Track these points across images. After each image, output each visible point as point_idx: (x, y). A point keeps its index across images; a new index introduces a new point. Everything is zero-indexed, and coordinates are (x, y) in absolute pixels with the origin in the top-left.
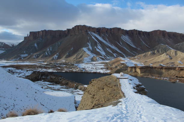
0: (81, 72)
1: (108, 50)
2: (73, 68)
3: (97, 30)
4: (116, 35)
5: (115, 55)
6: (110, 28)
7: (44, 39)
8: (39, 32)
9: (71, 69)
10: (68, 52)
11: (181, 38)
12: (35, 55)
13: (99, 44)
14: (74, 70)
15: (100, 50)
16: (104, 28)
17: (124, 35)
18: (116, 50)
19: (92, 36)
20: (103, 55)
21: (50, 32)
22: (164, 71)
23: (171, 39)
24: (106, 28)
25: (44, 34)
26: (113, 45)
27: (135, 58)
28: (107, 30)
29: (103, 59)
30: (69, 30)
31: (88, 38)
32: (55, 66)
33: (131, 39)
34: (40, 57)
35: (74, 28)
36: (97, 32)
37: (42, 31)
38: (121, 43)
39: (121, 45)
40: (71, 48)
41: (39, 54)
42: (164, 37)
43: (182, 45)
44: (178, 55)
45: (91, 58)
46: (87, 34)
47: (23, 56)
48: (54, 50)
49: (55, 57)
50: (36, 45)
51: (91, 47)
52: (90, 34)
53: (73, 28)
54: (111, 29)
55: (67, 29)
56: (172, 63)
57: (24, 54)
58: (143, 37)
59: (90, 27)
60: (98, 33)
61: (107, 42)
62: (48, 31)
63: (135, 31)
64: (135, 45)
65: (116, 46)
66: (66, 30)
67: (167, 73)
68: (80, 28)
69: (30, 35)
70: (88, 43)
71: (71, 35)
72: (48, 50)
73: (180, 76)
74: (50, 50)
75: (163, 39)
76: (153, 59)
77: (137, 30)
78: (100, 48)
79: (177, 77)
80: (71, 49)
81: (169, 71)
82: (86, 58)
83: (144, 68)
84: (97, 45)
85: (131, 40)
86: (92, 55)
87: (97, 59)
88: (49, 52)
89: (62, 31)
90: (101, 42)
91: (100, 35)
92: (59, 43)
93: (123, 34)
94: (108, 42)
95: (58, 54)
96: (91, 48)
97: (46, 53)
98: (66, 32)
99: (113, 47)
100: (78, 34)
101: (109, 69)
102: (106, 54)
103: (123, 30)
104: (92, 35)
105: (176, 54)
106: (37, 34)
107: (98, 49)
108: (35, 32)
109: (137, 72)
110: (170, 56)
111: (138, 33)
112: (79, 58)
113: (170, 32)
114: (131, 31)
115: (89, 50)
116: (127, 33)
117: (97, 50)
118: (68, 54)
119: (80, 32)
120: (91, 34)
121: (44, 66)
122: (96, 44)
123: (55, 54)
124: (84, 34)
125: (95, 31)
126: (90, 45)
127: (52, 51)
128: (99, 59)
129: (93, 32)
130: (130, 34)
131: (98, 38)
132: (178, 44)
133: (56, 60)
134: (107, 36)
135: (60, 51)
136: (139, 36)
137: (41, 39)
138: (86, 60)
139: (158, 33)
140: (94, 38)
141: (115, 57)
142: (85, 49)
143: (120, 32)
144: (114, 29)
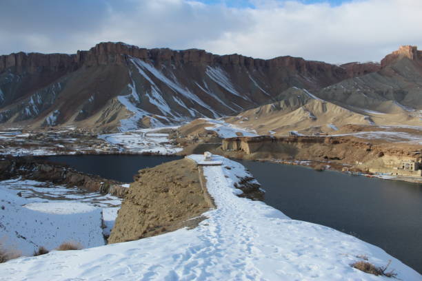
0: (115, 154)
1: (176, 100)
2: (94, 146)
3: (150, 55)
4: (195, 66)
5: (192, 112)
6: (181, 51)
7: (20, 76)
8: (5, 57)
9: (90, 146)
10: (82, 106)
11: (334, 75)
13: (154, 86)
14: (98, 150)
15: (157, 100)
16: (167, 51)
17: (213, 66)
18: (193, 101)
19: (138, 67)
20: (165, 114)
21: (36, 58)
22: (299, 145)
23: (314, 78)
24: (172, 51)
26: (187, 88)
27: (238, 119)
28: (172, 54)
29: (165, 122)
30: (82, 54)
31: (130, 74)
32: (51, 140)
33: (229, 76)
34: (12, 119)
35: (95, 48)
36: (151, 58)
37: (13, 54)
38: (206, 85)
39: (205, 88)
40: (90, 97)
41: (7, 114)
42: (300, 71)
43: (336, 89)
44: (328, 111)
45: (138, 119)
46: (128, 63)
48: (47, 103)
49: (50, 120)
51: (138, 93)
52: (134, 65)
53: (92, 49)
54: (182, 53)
55: (78, 51)
56: (317, 128)
58: (254, 70)
59: (133, 46)
60: (152, 61)
61: (175, 83)
62: (29, 54)
63: (236, 57)
64: (237, 90)
65: (195, 91)
66: (76, 53)
67: (306, 150)
68: (109, 48)
70: (129, 85)
71: (88, 67)
72: (32, 101)
73: (333, 157)
74: (36, 103)
75: (297, 76)
76: (276, 119)
77: (240, 56)
78: (157, 95)
79: (326, 157)
80: (90, 100)
81: (311, 147)
82: (124, 121)
83: (258, 142)
84: (151, 88)
85: (228, 78)
86: (139, 114)
87: (152, 121)
88: (34, 107)
89: (67, 55)
90: (159, 83)
91: (156, 66)
92: (60, 86)
93: (209, 63)
94: (177, 82)
95: (56, 111)
96: (136, 96)
97: (28, 110)
98: (75, 59)
99: (188, 94)
100: (106, 64)
101: (179, 144)
102: (171, 111)
103: (210, 55)
104: (139, 66)
105: (324, 109)
106: (2, 62)
107: (154, 98)
109: (243, 150)
110: (312, 114)
111: (242, 62)
112: (109, 121)
113: (312, 62)
114: (228, 57)
115: (131, 102)
116: (219, 61)
117: (152, 101)
118: (81, 111)
119: (110, 57)
120: (136, 65)
121: (22, 142)
122: (148, 87)
123: (50, 112)
124: (120, 63)
125: (146, 57)
126: (133, 89)
127: (42, 105)
128: (155, 122)
129: (141, 58)
130: (226, 64)
131: (153, 73)
132: (328, 87)
133: (53, 126)
134: (174, 68)
135: (61, 104)
136: (246, 69)
137: (12, 75)
138: (125, 125)
139: (286, 64)
140: (143, 73)
141: (192, 117)
142: (123, 99)
143: (203, 59)
144: (189, 52)
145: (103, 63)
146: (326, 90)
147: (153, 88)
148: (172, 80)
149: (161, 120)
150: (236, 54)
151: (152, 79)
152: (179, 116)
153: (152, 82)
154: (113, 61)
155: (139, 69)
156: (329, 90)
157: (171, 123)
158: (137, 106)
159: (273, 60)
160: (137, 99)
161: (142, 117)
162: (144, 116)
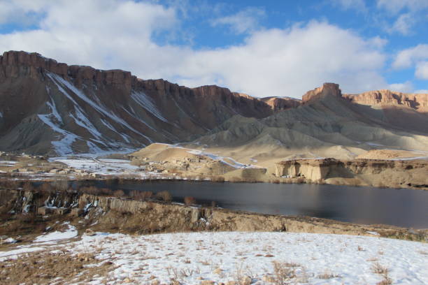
1: (105, 124)
3: (69, 73)
4: (118, 88)
5: (125, 137)
6: (103, 71)
9: (48, 171)
13: (77, 106)
15: (83, 122)
16: (90, 69)
17: (138, 91)
18: (124, 126)
19: (56, 84)
20: (97, 137)
24: (94, 69)
26: (112, 112)
27: (197, 146)
28: (95, 73)
29: (103, 147)
31: (48, 89)
35: (3, 56)
36: (69, 75)
38: (132, 110)
39: (131, 112)
42: (225, 102)
45: (71, 142)
46: (45, 78)
51: (59, 113)
52: (51, 81)
54: (104, 73)
58: (180, 98)
59: (50, 60)
60: (71, 78)
61: (98, 104)
64: (165, 117)
65: (122, 115)
68: (21, 58)
70: (48, 103)
77: (166, 82)
78: (83, 118)
79: (410, 185)
81: (383, 173)
84: (74, 109)
85: (153, 103)
86: (71, 137)
90: (83, 104)
91: (76, 85)
93: (134, 87)
94: (100, 104)
96: (58, 116)
99: (115, 118)
100: (16, 76)
102: (102, 136)
103: (135, 78)
107: (80, 120)
111: (168, 88)
114: (153, 82)
115: (54, 123)
116: (143, 86)
117: (77, 122)
119: (22, 69)
120: (55, 82)
122: (70, 107)
124: (35, 77)
125: (65, 73)
126: (54, 108)
128: (94, 147)
129: (59, 74)
130: (150, 90)
131: (74, 91)
134: (96, 89)
136: (171, 96)
138: (60, 148)
139: (213, 93)
140: (63, 91)
141: (126, 143)
142: (44, 118)
143: (128, 82)
144: (113, 72)
145: (13, 75)
147: (76, 108)
148: (94, 101)
149: (98, 145)
150: (161, 80)
151: (74, 99)
152: (112, 142)
153: (75, 103)
154: (25, 74)
155: (58, 86)
157: (110, 149)
158: (62, 127)
159: (198, 88)
160: (60, 119)
161: (75, 141)
162: (76, 139)
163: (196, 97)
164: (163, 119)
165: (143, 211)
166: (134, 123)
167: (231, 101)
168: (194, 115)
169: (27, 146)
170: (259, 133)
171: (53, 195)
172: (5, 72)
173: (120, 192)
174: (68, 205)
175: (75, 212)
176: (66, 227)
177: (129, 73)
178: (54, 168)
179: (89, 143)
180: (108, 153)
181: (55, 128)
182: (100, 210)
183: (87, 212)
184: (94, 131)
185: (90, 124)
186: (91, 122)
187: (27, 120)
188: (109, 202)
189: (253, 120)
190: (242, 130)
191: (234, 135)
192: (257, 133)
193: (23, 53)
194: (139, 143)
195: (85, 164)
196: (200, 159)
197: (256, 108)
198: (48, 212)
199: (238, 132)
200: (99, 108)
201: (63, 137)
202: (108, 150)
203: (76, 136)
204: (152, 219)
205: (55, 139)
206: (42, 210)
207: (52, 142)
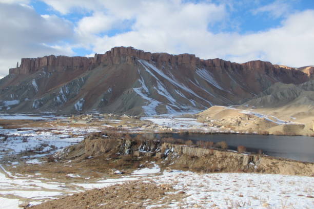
1: (178, 93)
4: (187, 67)
5: (192, 102)
6: (175, 55)
7: (50, 73)
8: (39, 59)
10: (102, 96)
12: (36, 103)
15: (164, 92)
16: (165, 54)
17: (201, 68)
18: (191, 94)
19: (144, 67)
20: (173, 103)
21: (63, 59)
23: (279, 78)
24: (169, 55)
25: (50, 63)
26: (183, 85)
28: (170, 58)
29: (177, 110)
30: (98, 57)
31: (139, 71)
33: (213, 75)
34: (47, 105)
35: (110, 52)
36: (153, 60)
37: (46, 56)
38: (197, 82)
39: (198, 85)
40: (108, 89)
41: (42, 101)
42: (268, 72)
45: (155, 106)
46: (136, 63)
47: (8, 103)
48: (73, 93)
49: (78, 106)
50: (34, 83)
51: (147, 86)
52: (141, 65)
53: (108, 52)
54: (176, 57)
55: (96, 54)
57: (11, 100)
58: (232, 71)
59: (140, 50)
60: (154, 62)
62: (57, 57)
65: (190, 86)
68: (121, 51)
69: (22, 65)
70: (139, 80)
71: (105, 66)
72: (62, 91)
74: (64, 93)
75: (267, 76)
77: (221, 60)
78: (163, 89)
80: (109, 91)
84: (156, 83)
85: (212, 77)
88: (63, 96)
89: (86, 58)
90: (162, 80)
91: (158, 66)
92: (83, 80)
93: (198, 66)
94: (174, 79)
95: (82, 99)
96: (146, 89)
97: (58, 98)
98: (92, 61)
99: (185, 88)
100: (119, 63)
102: (177, 101)
103: (198, 59)
104: (145, 65)
106: (37, 62)
107: (161, 91)
108: (32, 59)
111: (223, 64)
112: (129, 108)
114: (212, 61)
115: (143, 93)
116: (204, 64)
117: (161, 93)
118: (102, 100)
119: (122, 58)
120: (143, 64)
122: (154, 82)
123: (77, 99)
124: (131, 63)
125: (150, 59)
126: (143, 83)
127: (69, 94)
128: (170, 109)
129: (145, 60)
130: (210, 67)
132: (305, 83)
133: (80, 111)
134: (171, 68)
135: (85, 94)
136: (225, 70)
137: (44, 72)
138: (148, 110)
139: (258, 66)
140: (149, 71)
141: (194, 107)
142: (137, 90)
143: (193, 62)
144: (182, 56)
145: (117, 63)
146: (304, 85)
147: (158, 82)
148: (170, 77)
149: (174, 108)
150: (218, 59)
151: (156, 76)
152: (183, 105)
153: (157, 79)
154: (124, 62)
155: (146, 68)
156: (307, 85)
158: (149, 96)
159: (246, 64)
160: (147, 91)
161: (157, 105)
162: (159, 104)
163: (244, 70)
164: (220, 88)
165: (206, 156)
166: (198, 91)
167: (272, 72)
168: (244, 84)
169: (127, 109)
170: (297, 96)
171: (144, 143)
172: (112, 61)
173: (190, 142)
174: (154, 150)
175: (158, 155)
176: (153, 165)
177: (194, 55)
178: (144, 125)
179: (167, 107)
180: (181, 114)
181: (145, 97)
182: (176, 154)
183: (167, 156)
184: (171, 98)
185: (167, 93)
186: (168, 91)
187: (126, 92)
188: (182, 149)
189: (291, 85)
190: (282, 94)
191: (276, 98)
192: (296, 96)
193: (123, 48)
194: (203, 106)
195: (164, 121)
196: (249, 117)
197: (294, 76)
198: (141, 154)
199: (279, 96)
200: (174, 82)
201: (150, 103)
202: (181, 112)
203: (159, 102)
204: (213, 162)
205: (144, 105)
206: (137, 153)
207: (143, 107)
